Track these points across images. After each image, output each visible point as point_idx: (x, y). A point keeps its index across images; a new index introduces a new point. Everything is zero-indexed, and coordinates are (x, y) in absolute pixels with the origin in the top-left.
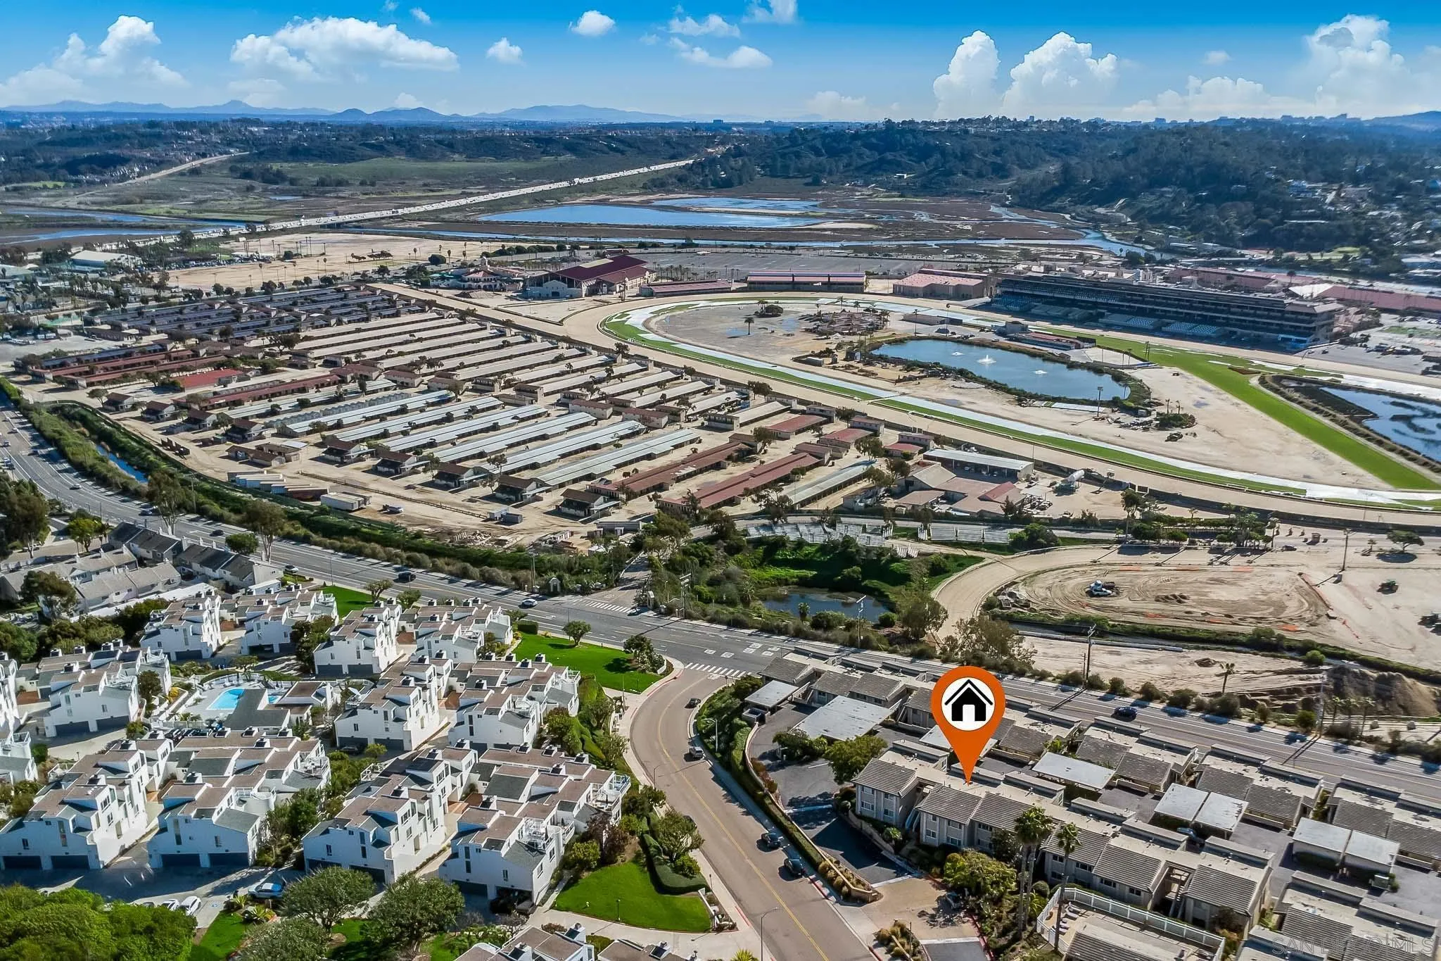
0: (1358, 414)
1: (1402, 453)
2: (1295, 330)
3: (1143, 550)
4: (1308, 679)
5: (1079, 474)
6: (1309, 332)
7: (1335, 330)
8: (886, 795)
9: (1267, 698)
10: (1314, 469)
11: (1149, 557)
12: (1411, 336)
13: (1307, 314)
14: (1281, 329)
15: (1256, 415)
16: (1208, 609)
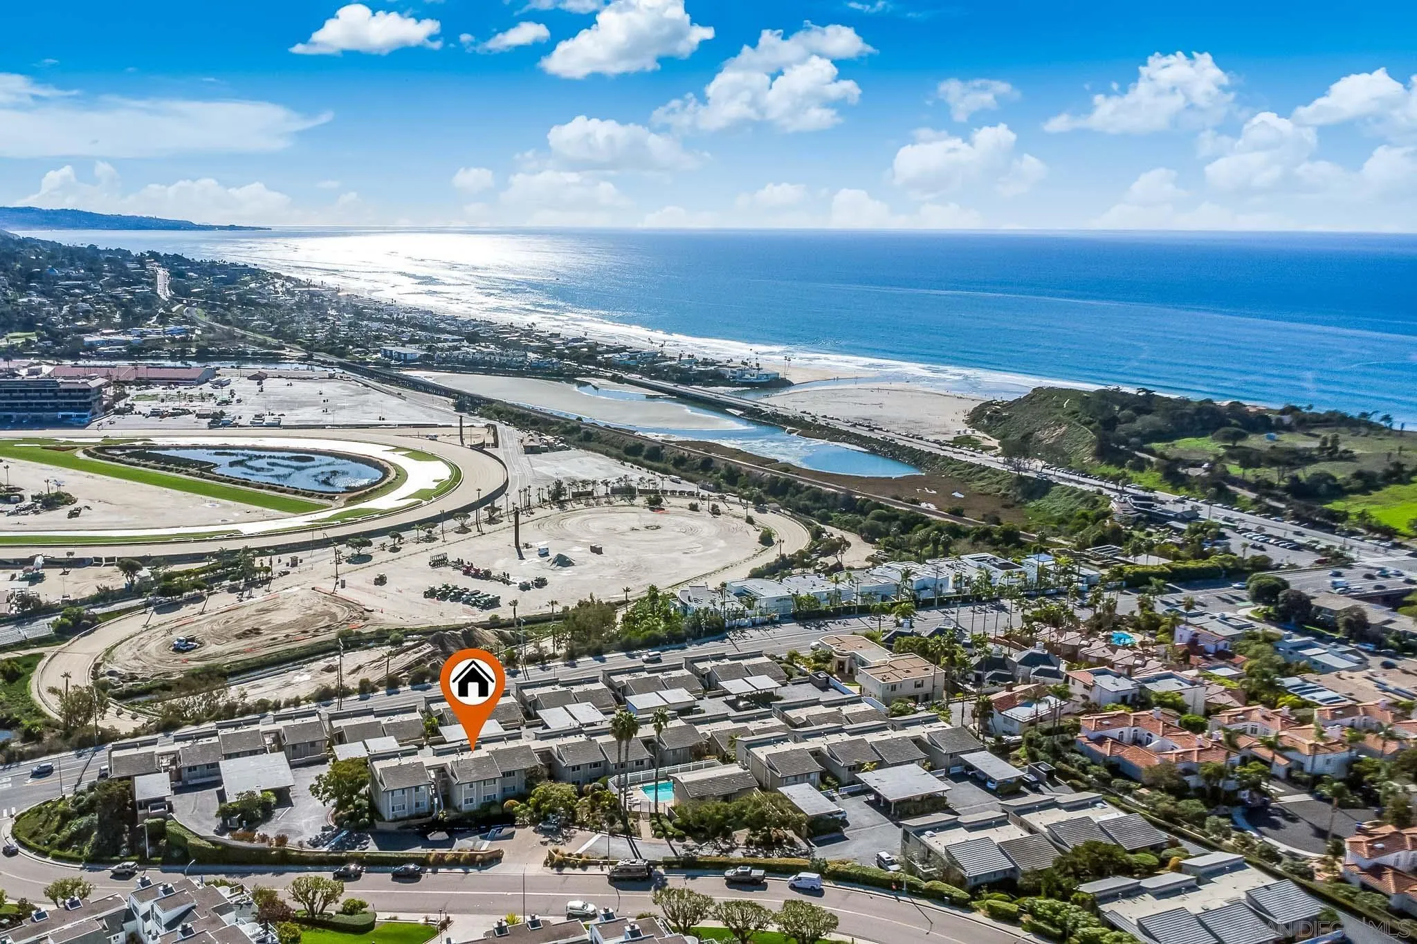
0: (204, 468)
1: (269, 488)
2: (71, 407)
3: (175, 606)
4: (420, 651)
5: (39, 560)
6: (87, 407)
7: (105, 403)
8: (417, 788)
9: (406, 674)
10: (223, 514)
11: (186, 611)
12: (163, 401)
13: (80, 390)
14: (57, 408)
15: (118, 483)
16: (287, 632)
